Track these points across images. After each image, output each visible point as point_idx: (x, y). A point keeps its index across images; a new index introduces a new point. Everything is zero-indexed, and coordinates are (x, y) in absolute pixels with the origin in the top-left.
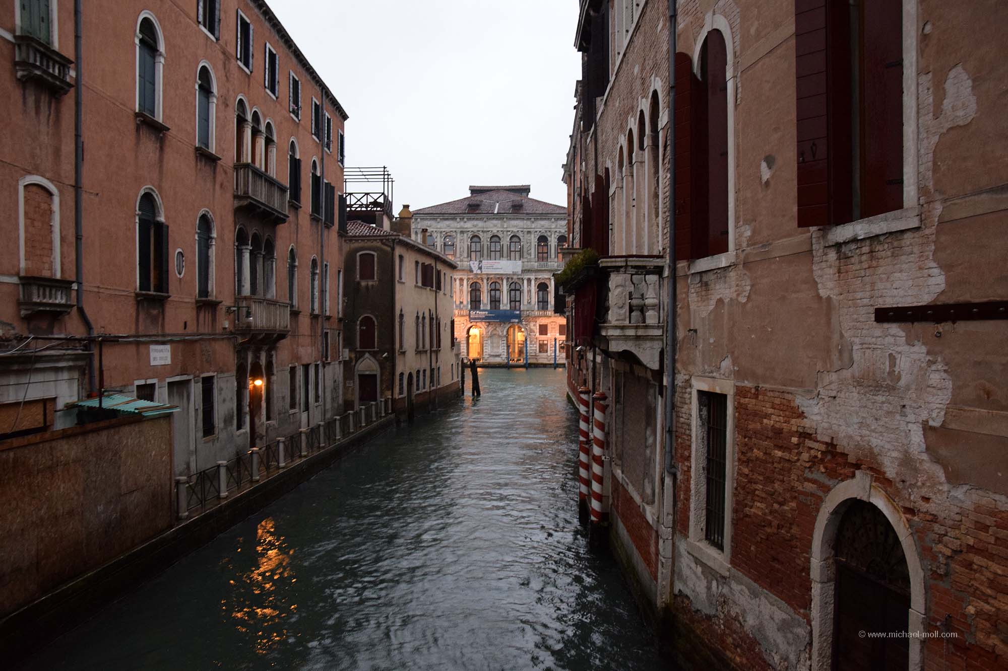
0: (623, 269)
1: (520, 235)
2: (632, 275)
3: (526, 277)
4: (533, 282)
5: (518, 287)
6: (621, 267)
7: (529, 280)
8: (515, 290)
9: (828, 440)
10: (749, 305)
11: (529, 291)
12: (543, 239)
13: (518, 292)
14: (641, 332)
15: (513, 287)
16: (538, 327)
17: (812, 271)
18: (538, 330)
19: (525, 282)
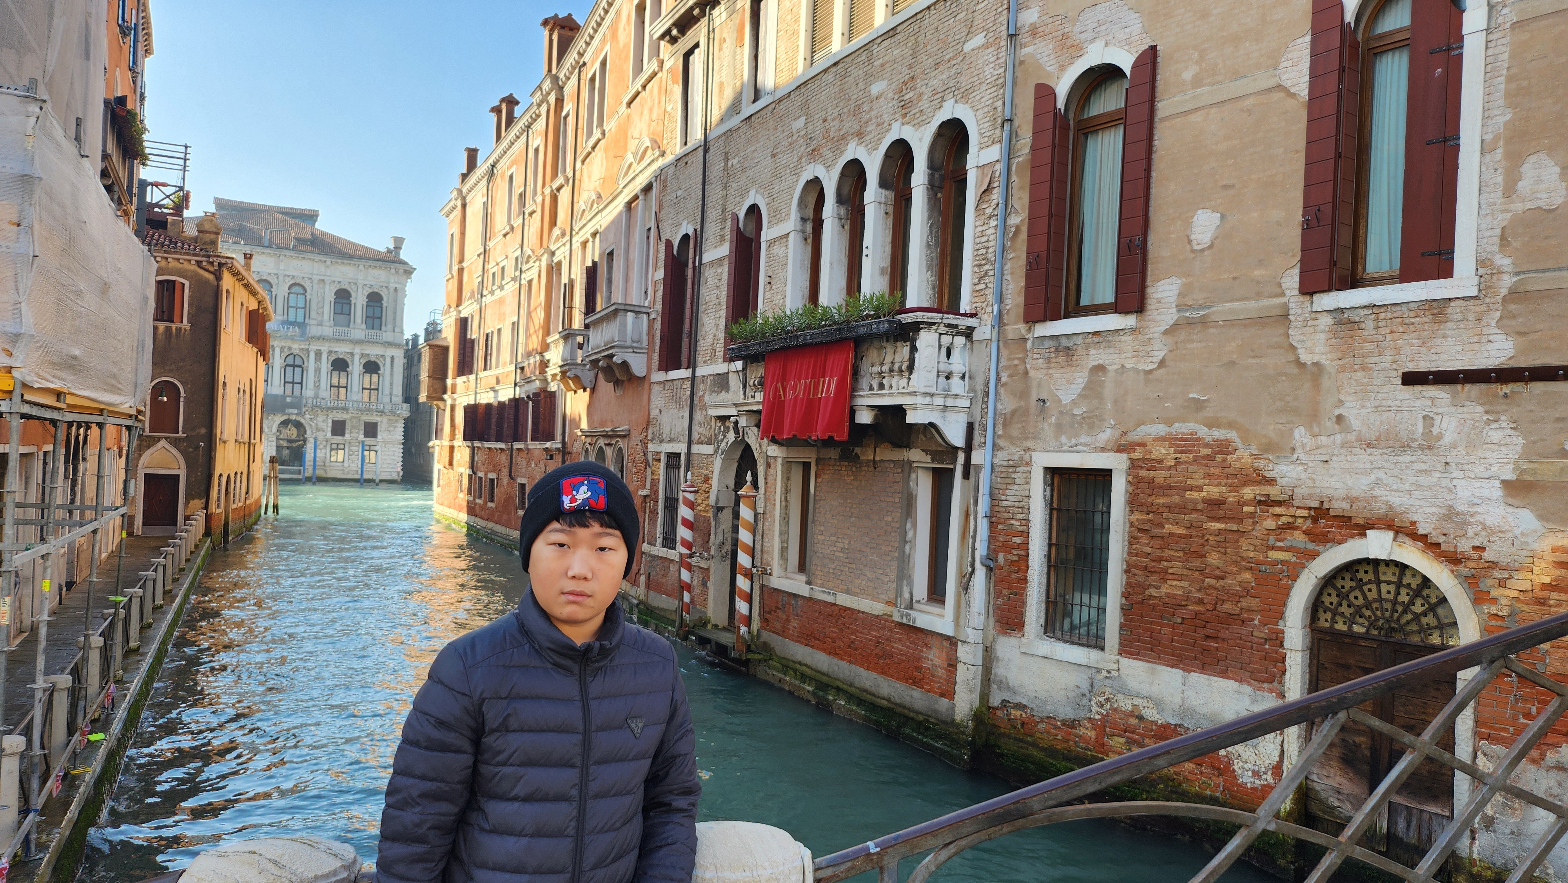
0: (934, 327)
1: (307, 284)
2: (940, 334)
3: (313, 348)
4: (324, 356)
5: (298, 362)
6: (934, 324)
7: (318, 354)
8: (294, 366)
9: (1315, 504)
10: (1161, 371)
11: (318, 370)
12: (343, 296)
13: (298, 371)
14: (950, 402)
15: (290, 361)
16: (330, 424)
17: (1288, 336)
18: (330, 429)
19: (312, 355)
